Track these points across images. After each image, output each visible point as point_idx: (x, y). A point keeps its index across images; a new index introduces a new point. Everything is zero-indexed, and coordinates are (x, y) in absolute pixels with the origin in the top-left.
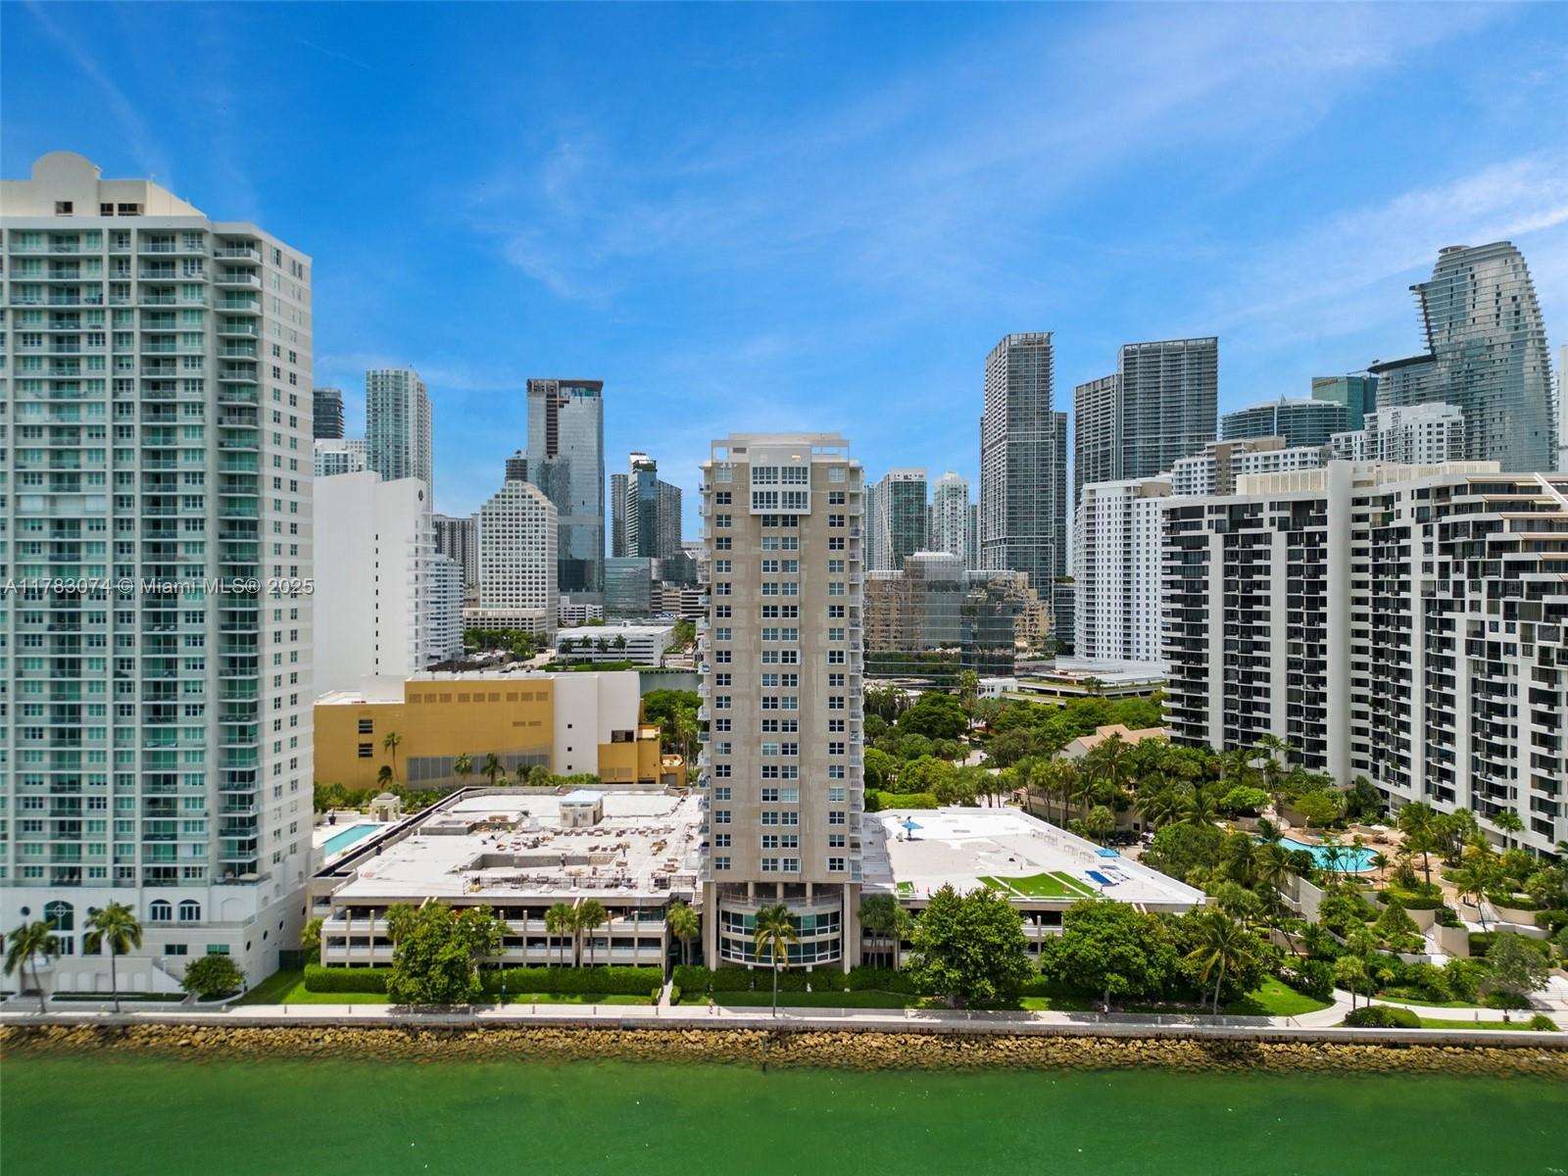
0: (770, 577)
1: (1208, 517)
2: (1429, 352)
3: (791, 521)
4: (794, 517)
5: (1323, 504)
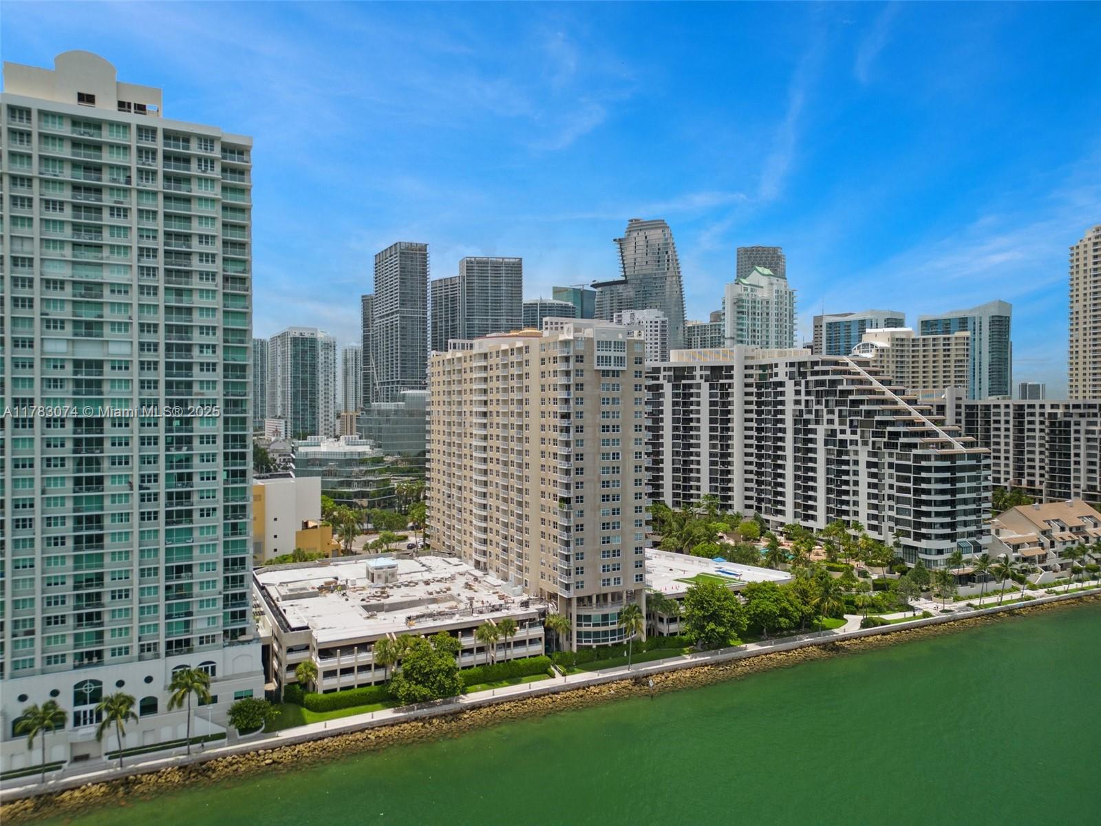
0: (606, 408)
1: (663, 373)
2: (624, 278)
3: (616, 374)
4: (618, 371)
5: (732, 368)
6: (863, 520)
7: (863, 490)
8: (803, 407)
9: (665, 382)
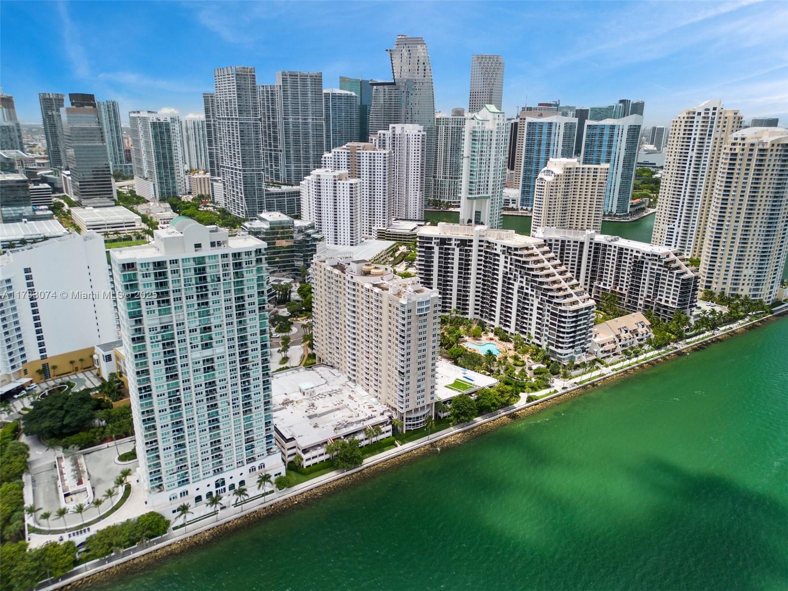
0: (420, 330)
1: (434, 241)
2: (393, 81)
3: (425, 315)
5: (471, 241)
6: (533, 334)
7: (534, 320)
8: (508, 270)
9: (435, 246)
